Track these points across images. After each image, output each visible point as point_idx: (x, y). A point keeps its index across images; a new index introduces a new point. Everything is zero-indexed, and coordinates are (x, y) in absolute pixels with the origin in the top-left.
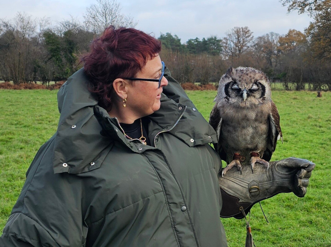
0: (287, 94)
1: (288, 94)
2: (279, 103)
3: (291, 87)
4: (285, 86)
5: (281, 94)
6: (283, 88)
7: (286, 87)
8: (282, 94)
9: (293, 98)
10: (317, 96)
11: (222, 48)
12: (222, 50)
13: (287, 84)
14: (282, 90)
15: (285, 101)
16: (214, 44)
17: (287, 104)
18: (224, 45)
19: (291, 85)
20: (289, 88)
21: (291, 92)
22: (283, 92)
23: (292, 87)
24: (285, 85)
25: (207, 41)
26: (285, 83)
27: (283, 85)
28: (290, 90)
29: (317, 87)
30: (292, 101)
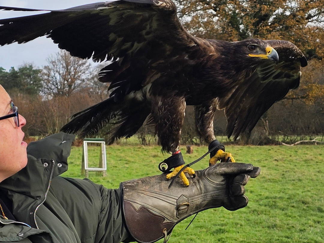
0: (143, 150)
1: (145, 151)
2: (133, 162)
3: (149, 141)
4: (141, 140)
5: (136, 151)
6: (138, 142)
7: (143, 140)
8: (138, 150)
9: (153, 155)
10: (186, 152)
11: (42, 82)
12: (42, 86)
13: (144, 136)
14: (136, 144)
15: (142, 160)
16: (29, 76)
17: (143, 163)
18: (46, 77)
19: (150, 138)
20: (148, 143)
21: (151, 147)
22: (139, 148)
23: (151, 141)
24: (142, 138)
25: (17, 73)
26: (142, 134)
27: (138, 138)
28: (149, 144)
29: (187, 140)
30: (152, 159)
